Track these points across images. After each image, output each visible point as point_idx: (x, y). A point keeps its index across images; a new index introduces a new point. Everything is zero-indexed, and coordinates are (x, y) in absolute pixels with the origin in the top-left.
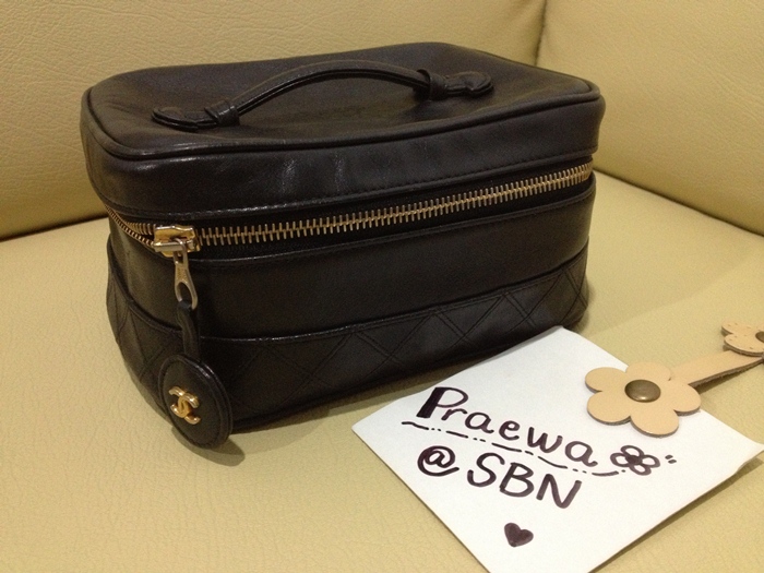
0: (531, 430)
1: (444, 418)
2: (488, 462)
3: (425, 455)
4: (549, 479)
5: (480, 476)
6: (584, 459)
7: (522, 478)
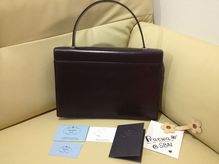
0: (161, 138)
1: (151, 141)
2: (161, 144)
3: (153, 147)
4: (168, 144)
5: (162, 147)
6: (169, 139)
7: (165, 145)
